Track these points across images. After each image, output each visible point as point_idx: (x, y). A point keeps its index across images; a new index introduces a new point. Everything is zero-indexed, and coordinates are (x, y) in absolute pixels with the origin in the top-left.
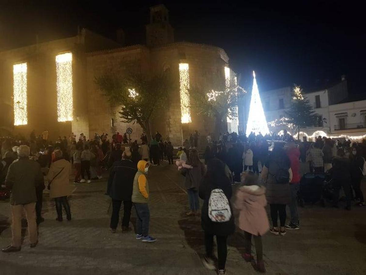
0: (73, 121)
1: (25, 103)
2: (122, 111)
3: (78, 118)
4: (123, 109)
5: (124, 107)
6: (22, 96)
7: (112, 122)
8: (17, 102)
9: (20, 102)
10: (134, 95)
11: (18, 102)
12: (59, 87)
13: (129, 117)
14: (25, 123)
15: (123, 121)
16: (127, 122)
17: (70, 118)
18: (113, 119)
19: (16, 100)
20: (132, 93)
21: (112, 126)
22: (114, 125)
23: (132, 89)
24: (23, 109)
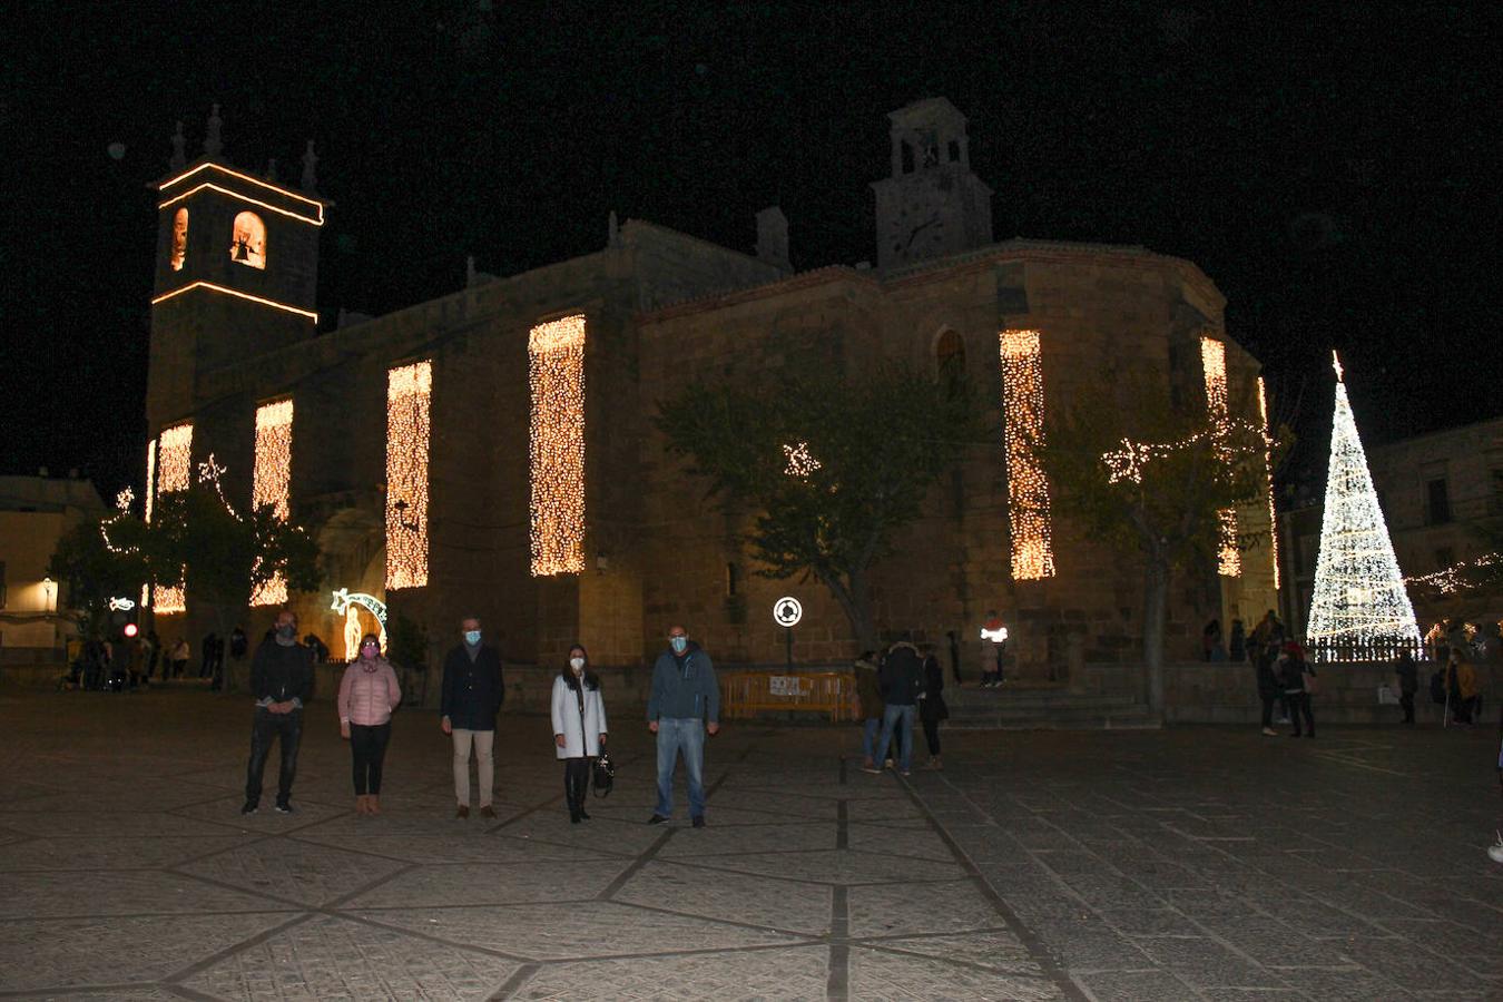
0: (581, 572)
1: (423, 507)
2: (757, 533)
3: (602, 563)
4: (762, 523)
5: (767, 516)
6: (413, 481)
7: (728, 579)
8: (397, 506)
9: (406, 506)
10: (802, 466)
11: (401, 505)
12: (536, 444)
13: (787, 556)
14: (422, 581)
15: (763, 573)
16: (778, 575)
17: (574, 565)
18: (731, 565)
19: (392, 500)
20: (796, 458)
21: (728, 592)
22: (738, 590)
23: (795, 447)
24: (415, 528)
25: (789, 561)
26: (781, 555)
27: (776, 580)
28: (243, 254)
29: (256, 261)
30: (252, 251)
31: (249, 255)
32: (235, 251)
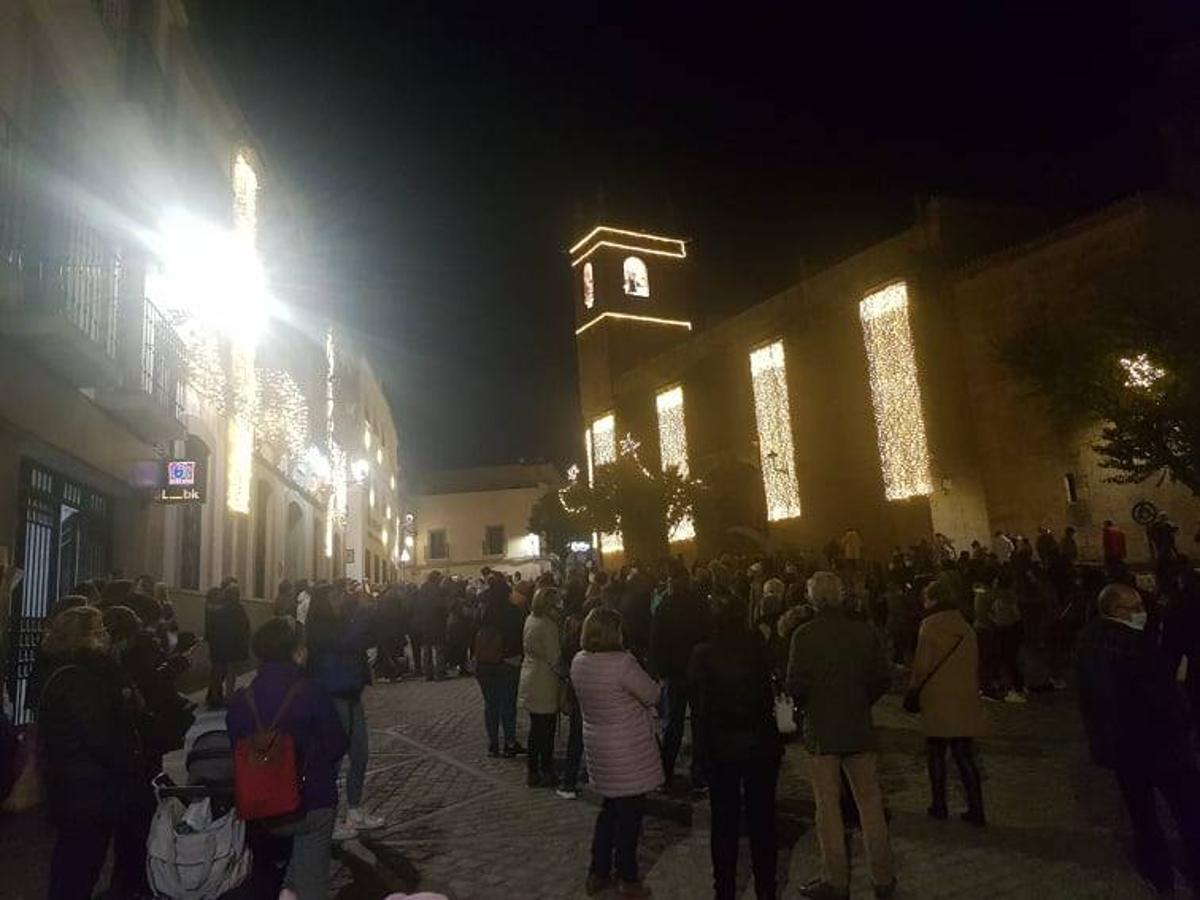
0: (931, 495)
1: (790, 454)
2: (1105, 443)
3: (948, 484)
4: (1108, 434)
5: (1112, 426)
6: (780, 436)
7: (1068, 487)
8: (769, 455)
9: (776, 455)
10: (1144, 377)
11: (773, 455)
12: (877, 393)
13: (1136, 461)
14: (796, 512)
15: (1115, 480)
16: (1130, 480)
17: (923, 488)
18: (1068, 476)
19: (765, 453)
20: (1136, 370)
21: (1069, 499)
22: (1079, 496)
23: (1133, 358)
24: (786, 472)
25: (1142, 466)
26: (1131, 461)
27: (1133, 485)
28: (633, 288)
29: (643, 291)
30: (638, 285)
31: (637, 288)
32: (627, 287)
